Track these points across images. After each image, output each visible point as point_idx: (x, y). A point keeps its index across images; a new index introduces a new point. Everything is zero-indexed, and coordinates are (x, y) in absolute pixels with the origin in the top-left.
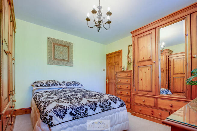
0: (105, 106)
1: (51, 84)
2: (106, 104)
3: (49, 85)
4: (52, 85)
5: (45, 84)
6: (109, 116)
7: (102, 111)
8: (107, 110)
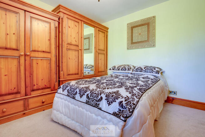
0: (92, 99)
1: (120, 69)
2: (95, 97)
3: (119, 70)
4: (122, 69)
5: (116, 68)
6: (92, 115)
7: (86, 103)
8: (91, 105)
